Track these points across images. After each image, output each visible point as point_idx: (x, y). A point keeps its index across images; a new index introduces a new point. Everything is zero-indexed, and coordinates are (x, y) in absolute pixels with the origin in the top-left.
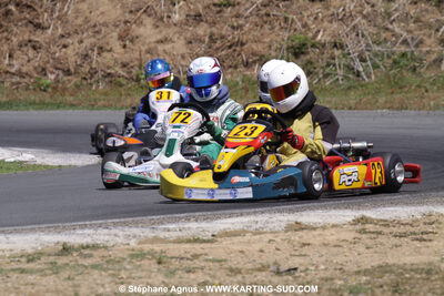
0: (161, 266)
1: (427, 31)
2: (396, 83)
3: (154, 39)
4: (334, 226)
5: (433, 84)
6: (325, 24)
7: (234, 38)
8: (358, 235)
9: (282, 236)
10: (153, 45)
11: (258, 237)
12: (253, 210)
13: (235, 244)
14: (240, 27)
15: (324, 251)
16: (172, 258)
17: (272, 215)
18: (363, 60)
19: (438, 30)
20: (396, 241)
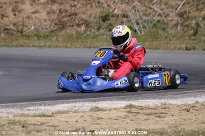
0: (24, 129)
1: (171, 9)
2: (155, 36)
3: (30, 11)
4: (115, 109)
5: (174, 36)
6: (119, 5)
7: (72, 11)
8: (127, 114)
9: (88, 114)
10: (30, 14)
11: (75, 114)
12: (74, 100)
13: (63, 118)
14: (75, 6)
15: (109, 122)
16: (30, 124)
17: (84, 103)
18: (138, 24)
19: (176, 9)
20: (146, 117)
